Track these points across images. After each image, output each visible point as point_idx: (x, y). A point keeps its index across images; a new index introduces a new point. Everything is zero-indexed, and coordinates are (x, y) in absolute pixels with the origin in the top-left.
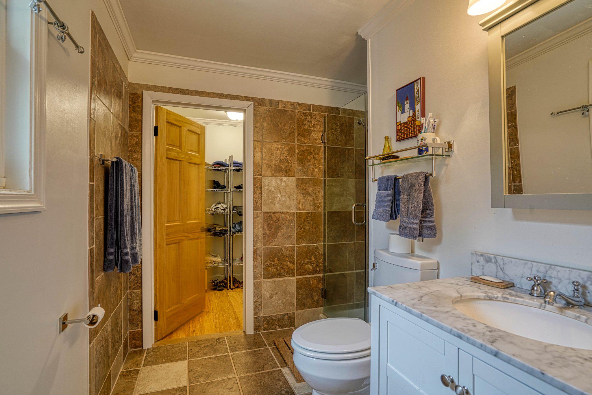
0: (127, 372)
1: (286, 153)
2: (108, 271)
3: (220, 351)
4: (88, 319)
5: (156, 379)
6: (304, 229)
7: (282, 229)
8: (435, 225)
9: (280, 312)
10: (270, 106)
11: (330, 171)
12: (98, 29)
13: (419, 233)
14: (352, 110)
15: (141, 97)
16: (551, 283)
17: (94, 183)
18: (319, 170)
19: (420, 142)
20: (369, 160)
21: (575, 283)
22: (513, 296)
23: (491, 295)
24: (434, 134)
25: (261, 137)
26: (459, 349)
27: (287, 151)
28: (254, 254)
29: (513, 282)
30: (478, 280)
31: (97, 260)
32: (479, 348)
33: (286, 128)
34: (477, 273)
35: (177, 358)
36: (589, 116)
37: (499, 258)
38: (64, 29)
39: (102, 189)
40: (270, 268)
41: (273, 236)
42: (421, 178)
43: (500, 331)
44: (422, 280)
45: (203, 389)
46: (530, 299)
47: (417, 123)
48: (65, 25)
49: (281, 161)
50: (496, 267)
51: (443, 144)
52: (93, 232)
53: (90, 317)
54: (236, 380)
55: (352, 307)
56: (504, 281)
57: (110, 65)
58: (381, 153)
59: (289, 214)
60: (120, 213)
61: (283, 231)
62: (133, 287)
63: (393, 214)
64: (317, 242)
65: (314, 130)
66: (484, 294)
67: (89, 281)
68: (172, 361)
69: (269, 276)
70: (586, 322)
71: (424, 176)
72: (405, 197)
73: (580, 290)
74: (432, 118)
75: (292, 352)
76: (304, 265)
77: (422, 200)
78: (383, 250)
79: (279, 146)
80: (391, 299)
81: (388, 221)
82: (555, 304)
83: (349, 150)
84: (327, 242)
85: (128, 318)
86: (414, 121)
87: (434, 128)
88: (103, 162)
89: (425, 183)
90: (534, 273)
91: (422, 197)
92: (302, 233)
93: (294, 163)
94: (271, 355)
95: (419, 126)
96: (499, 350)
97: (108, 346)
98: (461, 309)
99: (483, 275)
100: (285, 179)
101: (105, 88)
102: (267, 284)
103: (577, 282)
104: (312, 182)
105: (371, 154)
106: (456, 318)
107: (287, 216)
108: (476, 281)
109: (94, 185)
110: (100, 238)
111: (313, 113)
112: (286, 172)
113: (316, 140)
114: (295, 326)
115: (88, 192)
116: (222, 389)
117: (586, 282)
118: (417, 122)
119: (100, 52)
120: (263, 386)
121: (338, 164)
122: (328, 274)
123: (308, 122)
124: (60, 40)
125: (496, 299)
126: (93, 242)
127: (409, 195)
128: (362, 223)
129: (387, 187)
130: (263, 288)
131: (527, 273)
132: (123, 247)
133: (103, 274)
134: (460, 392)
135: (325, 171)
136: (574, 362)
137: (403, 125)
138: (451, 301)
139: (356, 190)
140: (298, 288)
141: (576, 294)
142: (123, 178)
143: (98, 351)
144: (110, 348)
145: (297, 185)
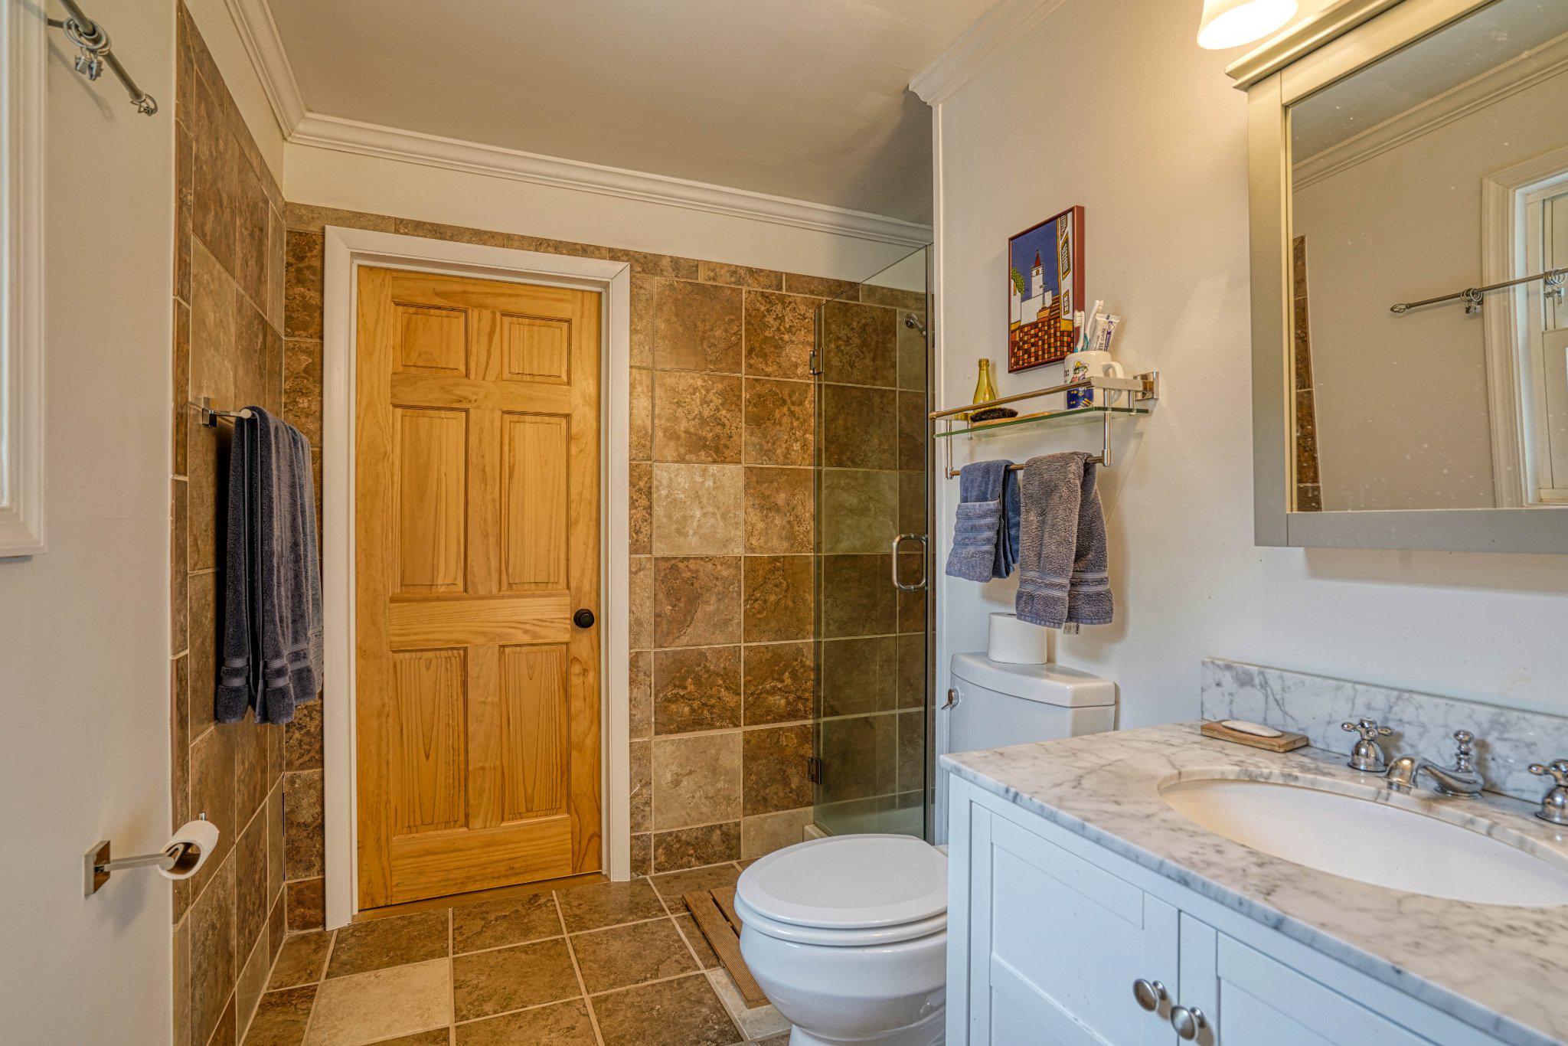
0: (282, 994)
1: (717, 401)
2: (228, 721)
3: (540, 929)
4: (170, 855)
5: (365, 1010)
6: (765, 601)
7: (707, 603)
8: (1109, 592)
9: (699, 821)
10: (674, 274)
11: (833, 448)
12: (197, 50)
13: (1069, 612)
14: (891, 290)
15: (319, 242)
16: (1400, 736)
17: (186, 479)
18: (804, 447)
19: (1071, 374)
20: (937, 421)
21: (1461, 736)
22: (1307, 770)
23: (1254, 769)
24: (1107, 354)
25: (651, 356)
26: (1180, 911)
27: (720, 394)
28: (630, 669)
29: (1306, 734)
30: (1219, 732)
31: (195, 691)
32: (1233, 908)
33: (718, 333)
34: (1216, 712)
35: (422, 953)
36: (1482, 315)
37: (1272, 675)
38: (96, 41)
39: (209, 492)
40: (673, 706)
41: (682, 620)
42: (1073, 467)
43: (1283, 862)
44: (1075, 734)
45: (495, 1034)
46: (1351, 779)
47: (1064, 326)
48: (99, 30)
49: (703, 422)
50: (1264, 697)
51: (1131, 381)
52: (184, 612)
53: (177, 849)
54: (584, 1006)
55: (889, 805)
56: (1284, 734)
57: (230, 152)
58: (970, 403)
59: (724, 561)
60: (262, 561)
61: (710, 608)
62: (297, 763)
63: (1001, 562)
64: (799, 636)
65: (792, 342)
66: (1237, 768)
67: (172, 748)
68: (408, 962)
69: (672, 727)
70: (1489, 834)
71: (1081, 464)
72: (1033, 517)
73: (1473, 752)
74: (1103, 312)
75: (733, 928)
76: (764, 695)
77: (1076, 525)
78: (972, 655)
79: (700, 383)
80: (1003, 786)
81: (987, 580)
82: (1414, 791)
83: (883, 393)
84: (826, 637)
85: (284, 846)
86: (1055, 319)
87: (1108, 340)
88: (213, 419)
89: (1084, 480)
90: (1361, 712)
91: (1077, 517)
92: (759, 613)
93: (737, 428)
94: (679, 936)
95: (1069, 334)
96: (1286, 913)
97: (227, 926)
98: (1181, 808)
99: (1232, 717)
100: (714, 468)
101: (216, 213)
102: (667, 749)
103: (1466, 734)
104: (785, 478)
105: (942, 406)
106: (1172, 832)
107: (719, 567)
108: (1215, 734)
109: (186, 483)
110: (203, 630)
111: (789, 296)
112: (717, 451)
113: (796, 366)
114: (739, 858)
115: (169, 501)
116: (546, 1031)
117: (1487, 733)
118: (1063, 322)
119: (203, 113)
120: (656, 1021)
121: (854, 430)
122: (828, 719)
123: (775, 319)
124: (84, 73)
125: (1266, 779)
126: (185, 640)
127: (1042, 513)
128: (918, 586)
129: (985, 493)
130: (656, 757)
131: (1343, 712)
132: (269, 652)
133: (212, 728)
134: (1184, 1024)
135: (820, 450)
136: (1470, 938)
137: (1026, 329)
138: (1155, 789)
139: (900, 500)
140: (749, 757)
141: (1463, 763)
142: (270, 464)
143: (199, 940)
144: (234, 931)
145: (747, 486)
